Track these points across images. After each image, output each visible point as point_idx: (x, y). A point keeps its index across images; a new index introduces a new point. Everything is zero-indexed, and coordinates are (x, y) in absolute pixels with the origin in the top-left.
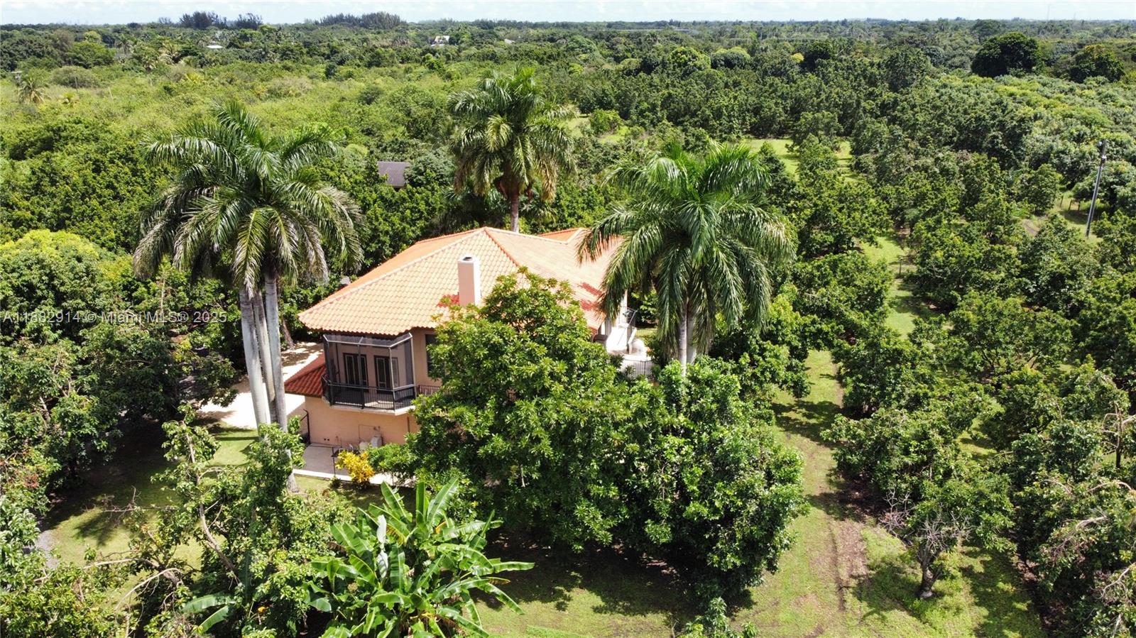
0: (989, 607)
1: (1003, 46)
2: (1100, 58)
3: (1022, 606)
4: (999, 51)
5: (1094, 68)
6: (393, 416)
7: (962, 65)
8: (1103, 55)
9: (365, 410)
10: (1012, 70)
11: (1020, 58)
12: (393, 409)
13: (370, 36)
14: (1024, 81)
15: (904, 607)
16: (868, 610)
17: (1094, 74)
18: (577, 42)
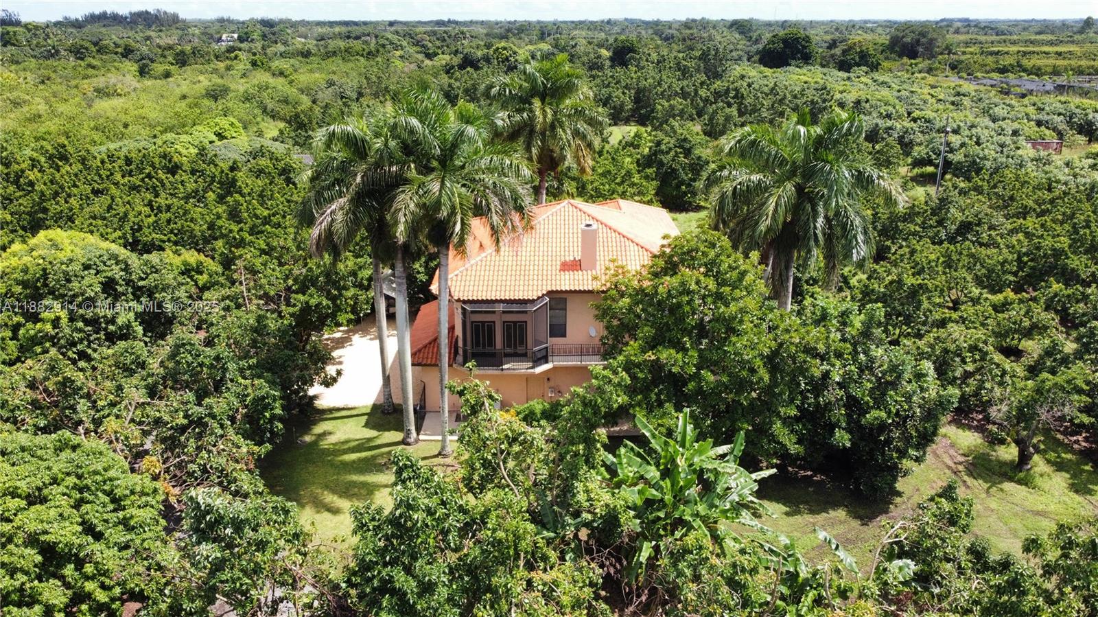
0: (1067, 472)
1: (785, 41)
2: (862, 51)
3: (1088, 468)
4: (782, 45)
5: (857, 60)
6: (533, 375)
7: (740, 59)
8: (864, 48)
9: (505, 372)
10: (793, 62)
11: (798, 51)
12: (533, 368)
13: (153, 34)
14: (804, 70)
15: (1011, 479)
16: (989, 485)
17: (858, 65)
18: (387, 39)
